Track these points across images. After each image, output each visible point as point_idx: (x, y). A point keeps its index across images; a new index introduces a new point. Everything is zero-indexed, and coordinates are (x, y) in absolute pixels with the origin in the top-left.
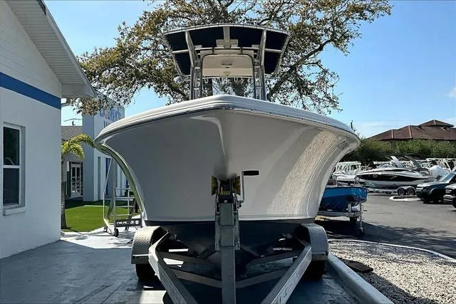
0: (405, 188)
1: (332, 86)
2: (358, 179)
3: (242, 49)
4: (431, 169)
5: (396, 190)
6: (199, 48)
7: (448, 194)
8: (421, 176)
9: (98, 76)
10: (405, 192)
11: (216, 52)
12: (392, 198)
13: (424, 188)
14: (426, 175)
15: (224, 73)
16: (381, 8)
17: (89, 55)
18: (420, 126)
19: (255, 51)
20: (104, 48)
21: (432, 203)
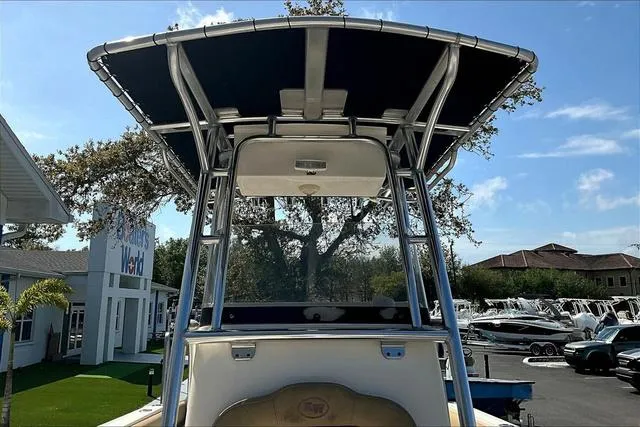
0: (542, 344)
1: (461, 205)
2: (472, 327)
3: (355, 124)
4: (574, 317)
5: (528, 347)
6: (230, 116)
7: (622, 366)
8: (563, 329)
9: (87, 185)
10: (542, 351)
11: (279, 129)
12: (526, 360)
13: (577, 350)
14: (569, 326)
15: (301, 187)
16: (525, 93)
17: (80, 152)
18: (536, 251)
19: (392, 129)
20: (105, 142)
21: (588, 373)
